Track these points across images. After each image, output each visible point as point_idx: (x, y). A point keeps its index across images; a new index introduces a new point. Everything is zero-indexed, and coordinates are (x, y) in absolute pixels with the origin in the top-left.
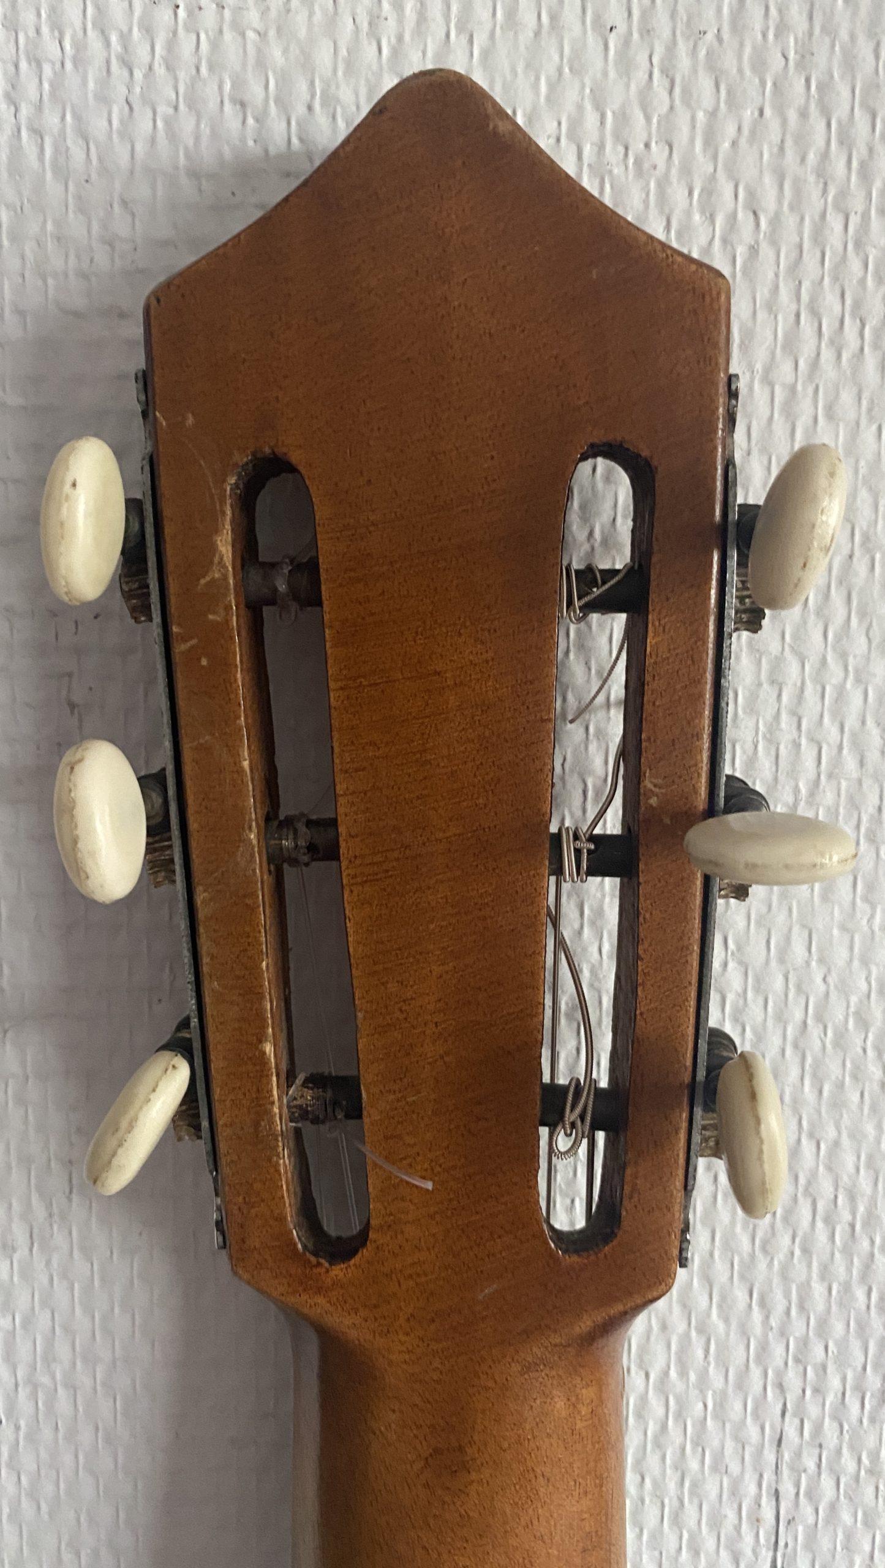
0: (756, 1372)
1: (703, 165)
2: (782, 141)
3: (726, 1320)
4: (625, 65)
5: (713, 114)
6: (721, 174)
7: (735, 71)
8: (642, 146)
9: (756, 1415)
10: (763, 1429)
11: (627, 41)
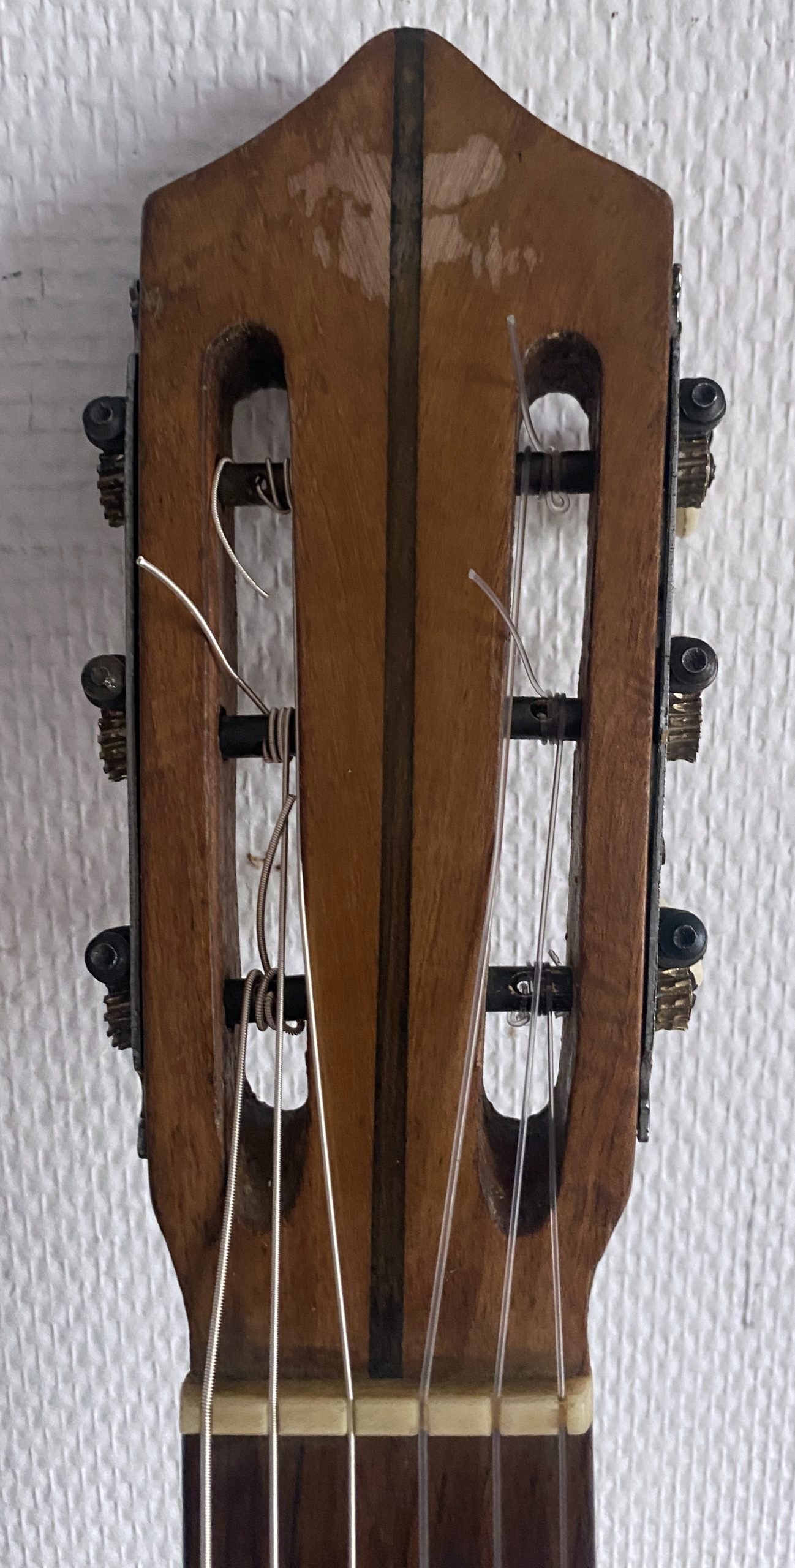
0: (731, 1172)
1: (694, 144)
2: (765, 121)
3: (708, 1132)
4: (626, 48)
5: (704, 96)
6: (711, 153)
7: (722, 56)
8: (640, 125)
9: (732, 1206)
10: (736, 1214)
11: (627, 26)
